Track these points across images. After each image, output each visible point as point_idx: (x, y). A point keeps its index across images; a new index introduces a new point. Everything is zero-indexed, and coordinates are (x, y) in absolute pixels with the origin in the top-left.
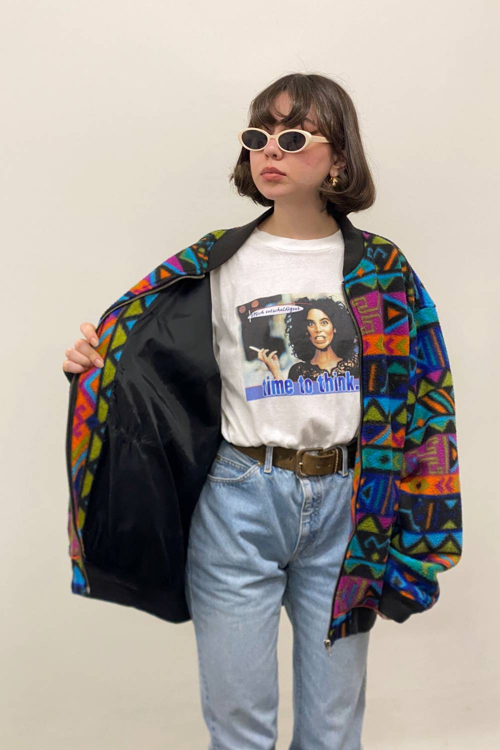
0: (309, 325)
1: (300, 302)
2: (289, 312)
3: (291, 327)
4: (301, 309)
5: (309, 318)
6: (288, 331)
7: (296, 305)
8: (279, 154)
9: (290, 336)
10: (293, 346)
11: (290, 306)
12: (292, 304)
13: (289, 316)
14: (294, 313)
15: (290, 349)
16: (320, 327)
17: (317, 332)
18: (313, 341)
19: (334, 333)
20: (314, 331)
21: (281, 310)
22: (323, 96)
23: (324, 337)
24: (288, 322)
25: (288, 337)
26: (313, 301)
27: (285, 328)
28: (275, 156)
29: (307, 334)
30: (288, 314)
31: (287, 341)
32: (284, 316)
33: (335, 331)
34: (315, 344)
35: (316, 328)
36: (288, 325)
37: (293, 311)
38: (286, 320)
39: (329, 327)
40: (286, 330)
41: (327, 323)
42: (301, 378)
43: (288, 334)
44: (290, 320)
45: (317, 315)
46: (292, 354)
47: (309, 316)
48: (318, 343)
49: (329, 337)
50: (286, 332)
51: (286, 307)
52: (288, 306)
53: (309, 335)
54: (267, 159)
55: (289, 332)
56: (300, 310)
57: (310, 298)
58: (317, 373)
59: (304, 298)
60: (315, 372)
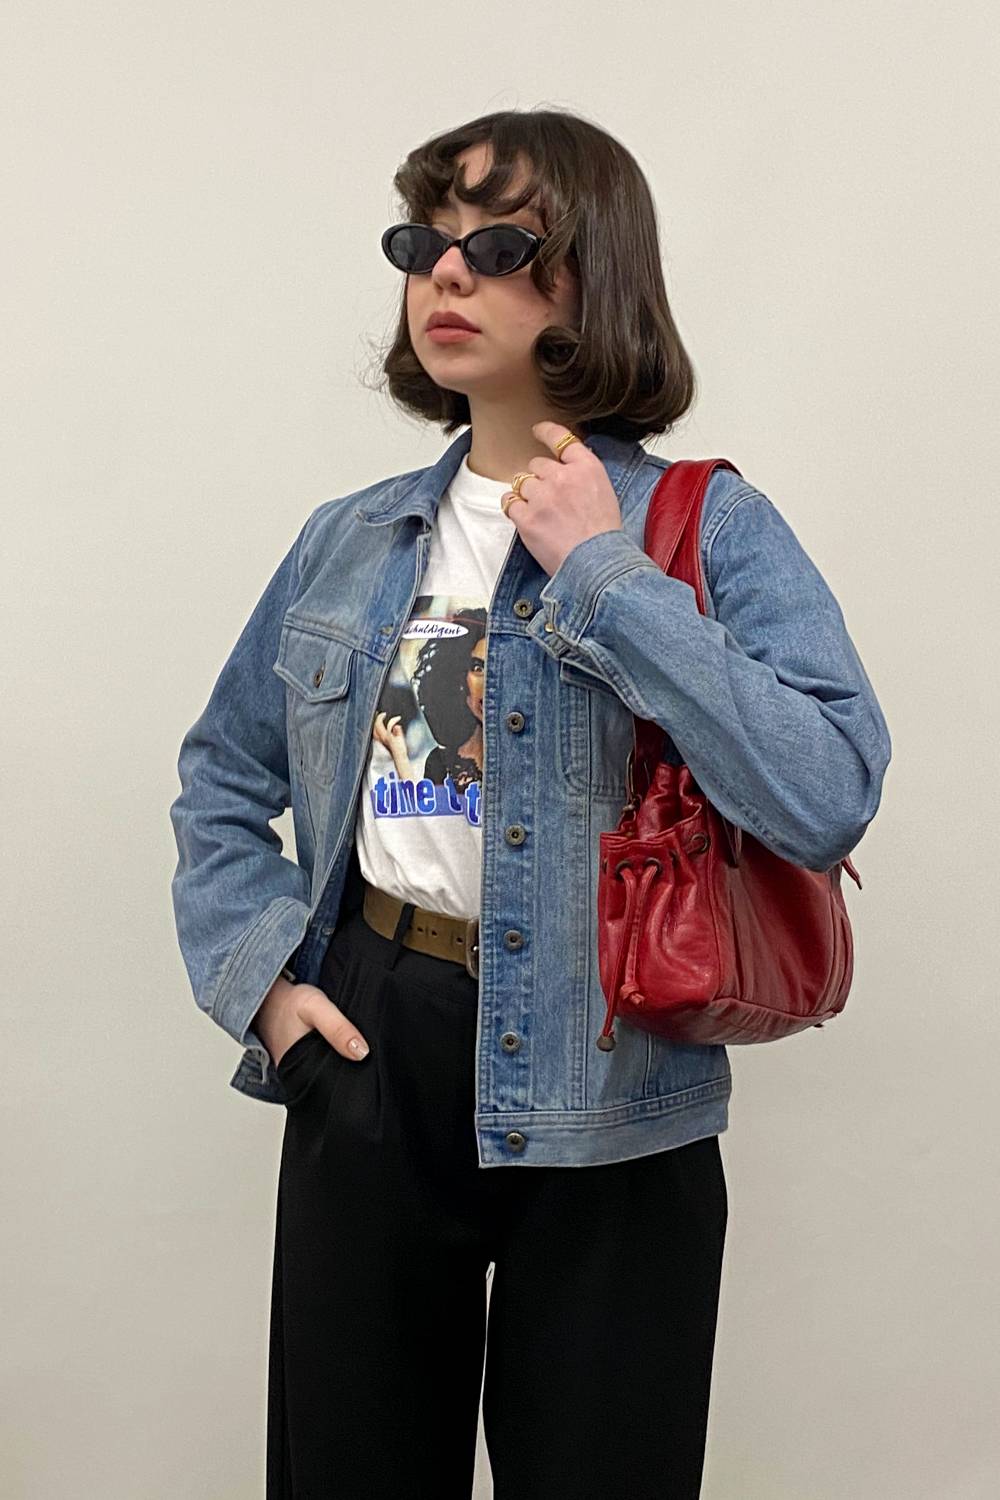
0: (473, 670)
1: (459, 618)
2: (434, 635)
3: (429, 668)
4: (464, 631)
5: (477, 653)
6: (420, 675)
7: (454, 622)
8: (467, 282)
9: (421, 687)
11: (441, 625)
12: (448, 619)
13: (433, 646)
14: (445, 639)
18: (474, 705)
21: (422, 630)
27: (417, 668)
28: (456, 286)
29: (462, 688)
30: (431, 641)
32: (423, 644)
34: (477, 713)
36: (424, 663)
37: (444, 635)
38: (422, 653)
40: (416, 673)
43: (418, 682)
44: (432, 653)
47: (477, 648)
50: (415, 677)
51: (432, 623)
52: (436, 623)
53: (468, 692)
54: (440, 295)
55: (419, 678)
56: (460, 634)
58: (466, 777)
59: (479, 610)
60: (466, 773)
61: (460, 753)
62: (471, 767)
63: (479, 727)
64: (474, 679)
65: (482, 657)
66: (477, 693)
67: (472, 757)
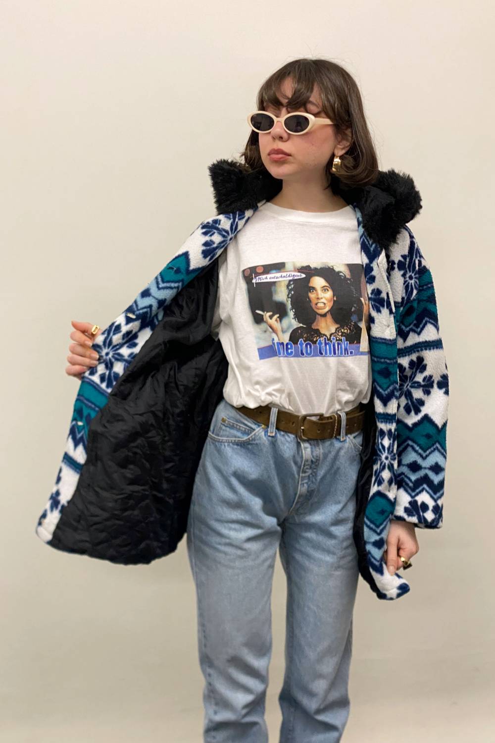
0: (310, 292)
1: (302, 270)
2: (291, 278)
3: (293, 292)
4: (304, 276)
5: (311, 285)
6: (290, 296)
7: (299, 272)
8: (285, 136)
9: (291, 301)
10: (294, 310)
11: (293, 273)
12: (295, 271)
13: (292, 283)
14: (296, 280)
15: (291, 314)
16: (321, 294)
17: (318, 298)
18: (314, 306)
19: (334, 300)
20: (315, 298)
21: (284, 277)
22: (328, 80)
23: (325, 304)
24: (290, 287)
25: (290, 302)
26: (316, 269)
27: (287, 293)
28: (281, 138)
29: (308, 300)
30: (290, 281)
31: (289, 306)
32: (287, 283)
33: (335, 299)
34: (315, 310)
35: (317, 294)
36: (290, 291)
37: (295, 278)
38: (288, 286)
39: (329, 294)
40: (288, 295)
41: (328, 290)
42: (301, 341)
43: (290, 299)
44: (292, 286)
45: (318, 282)
46: (293, 319)
47: (310, 283)
48: (318, 309)
49: (329, 304)
50: (288, 297)
51: (288, 273)
52: (290, 273)
53: (310, 301)
54: (274, 141)
56: (302, 277)
57: (313, 266)
58: (317, 336)
59: (307, 266)
60: (316, 335)
61: (312, 327)
62: (318, 333)
63: (317, 315)
64: (312, 296)
65: (314, 286)
66: (314, 301)
67: (318, 328)
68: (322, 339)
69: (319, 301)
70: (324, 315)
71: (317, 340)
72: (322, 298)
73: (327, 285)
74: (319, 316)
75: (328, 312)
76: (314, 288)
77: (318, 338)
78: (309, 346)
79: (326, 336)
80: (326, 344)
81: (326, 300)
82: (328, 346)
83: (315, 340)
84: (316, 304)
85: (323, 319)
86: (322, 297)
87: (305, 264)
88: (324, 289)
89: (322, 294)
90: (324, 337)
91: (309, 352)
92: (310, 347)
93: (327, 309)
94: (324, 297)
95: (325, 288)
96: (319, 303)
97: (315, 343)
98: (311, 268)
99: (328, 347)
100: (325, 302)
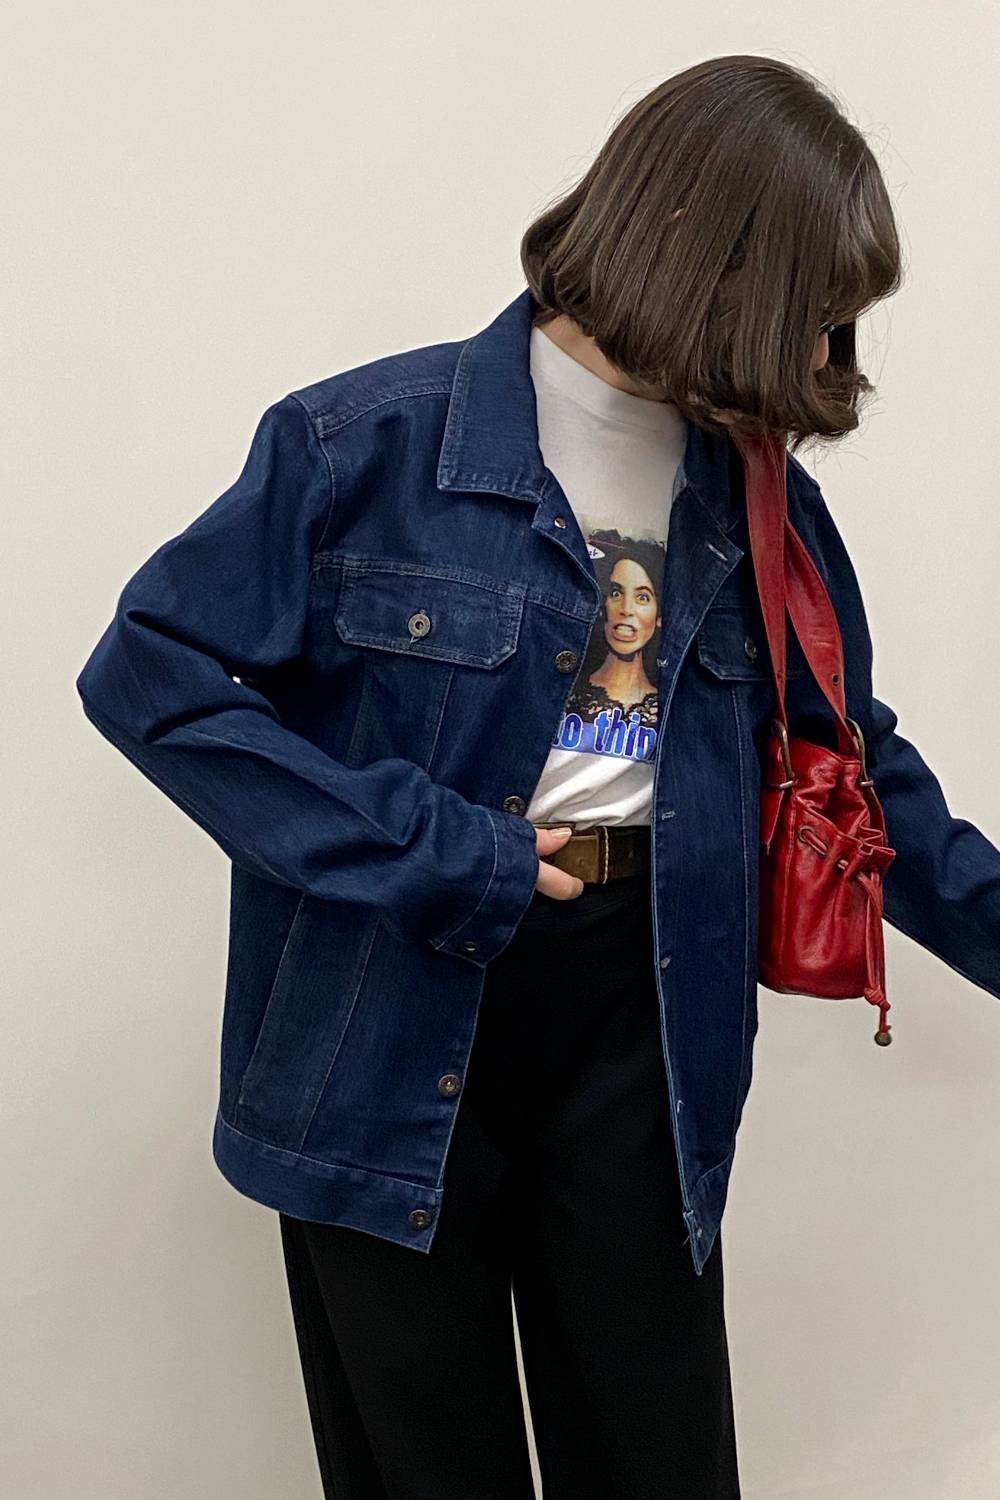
0: (610, 595)
1: (603, 539)
7: (590, 543)
17: (623, 615)
18: (609, 631)
19: (656, 627)
26: (630, 541)
29: (601, 613)
33: (659, 624)
34: (610, 641)
35: (624, 604)
39: (649, 609)
41: (648, 600)
45: (631, 574)
47: (614, 573)
48: (617, 640)
49: (643, 632)
53: (605, 617)
57: (623, 534)
58: (596, 706)
59: (612, 531)
60: (596, 702)
61: (591, 681)
62: (601, 696)
63: (611, 654)
64: (612, 605)
65: (620, 582)
66: (614, 619)
67: (602, 685)
68: (608, 712)
69: (624, 622)
70: (629, 658)
71: (596, 715)
72: (631, 615)
73: (650, 586)
74: (615, 658)
75: (638, 651)
76: (619, 588)
77: (599, 709)
78: (572, 724)
79: (620, 706)
80: (616, 725)
81: (642, 621)
82: (617, 730)
83: (591, 712)
84: (616, 628)
85: (623, 664)
86: (632, 613)
87: (607, 528)
88: (641, 594)
89: (635, 604)
90: (617, 709)
91: (570, 738)
92: (577, 728)
93: (638, 645)
94: (636, 613)
95: (645, 591)
96: (622, 625)
97: (590, 719)
98: (619, 536)
99: (616, 735)
100: (637, 625)
